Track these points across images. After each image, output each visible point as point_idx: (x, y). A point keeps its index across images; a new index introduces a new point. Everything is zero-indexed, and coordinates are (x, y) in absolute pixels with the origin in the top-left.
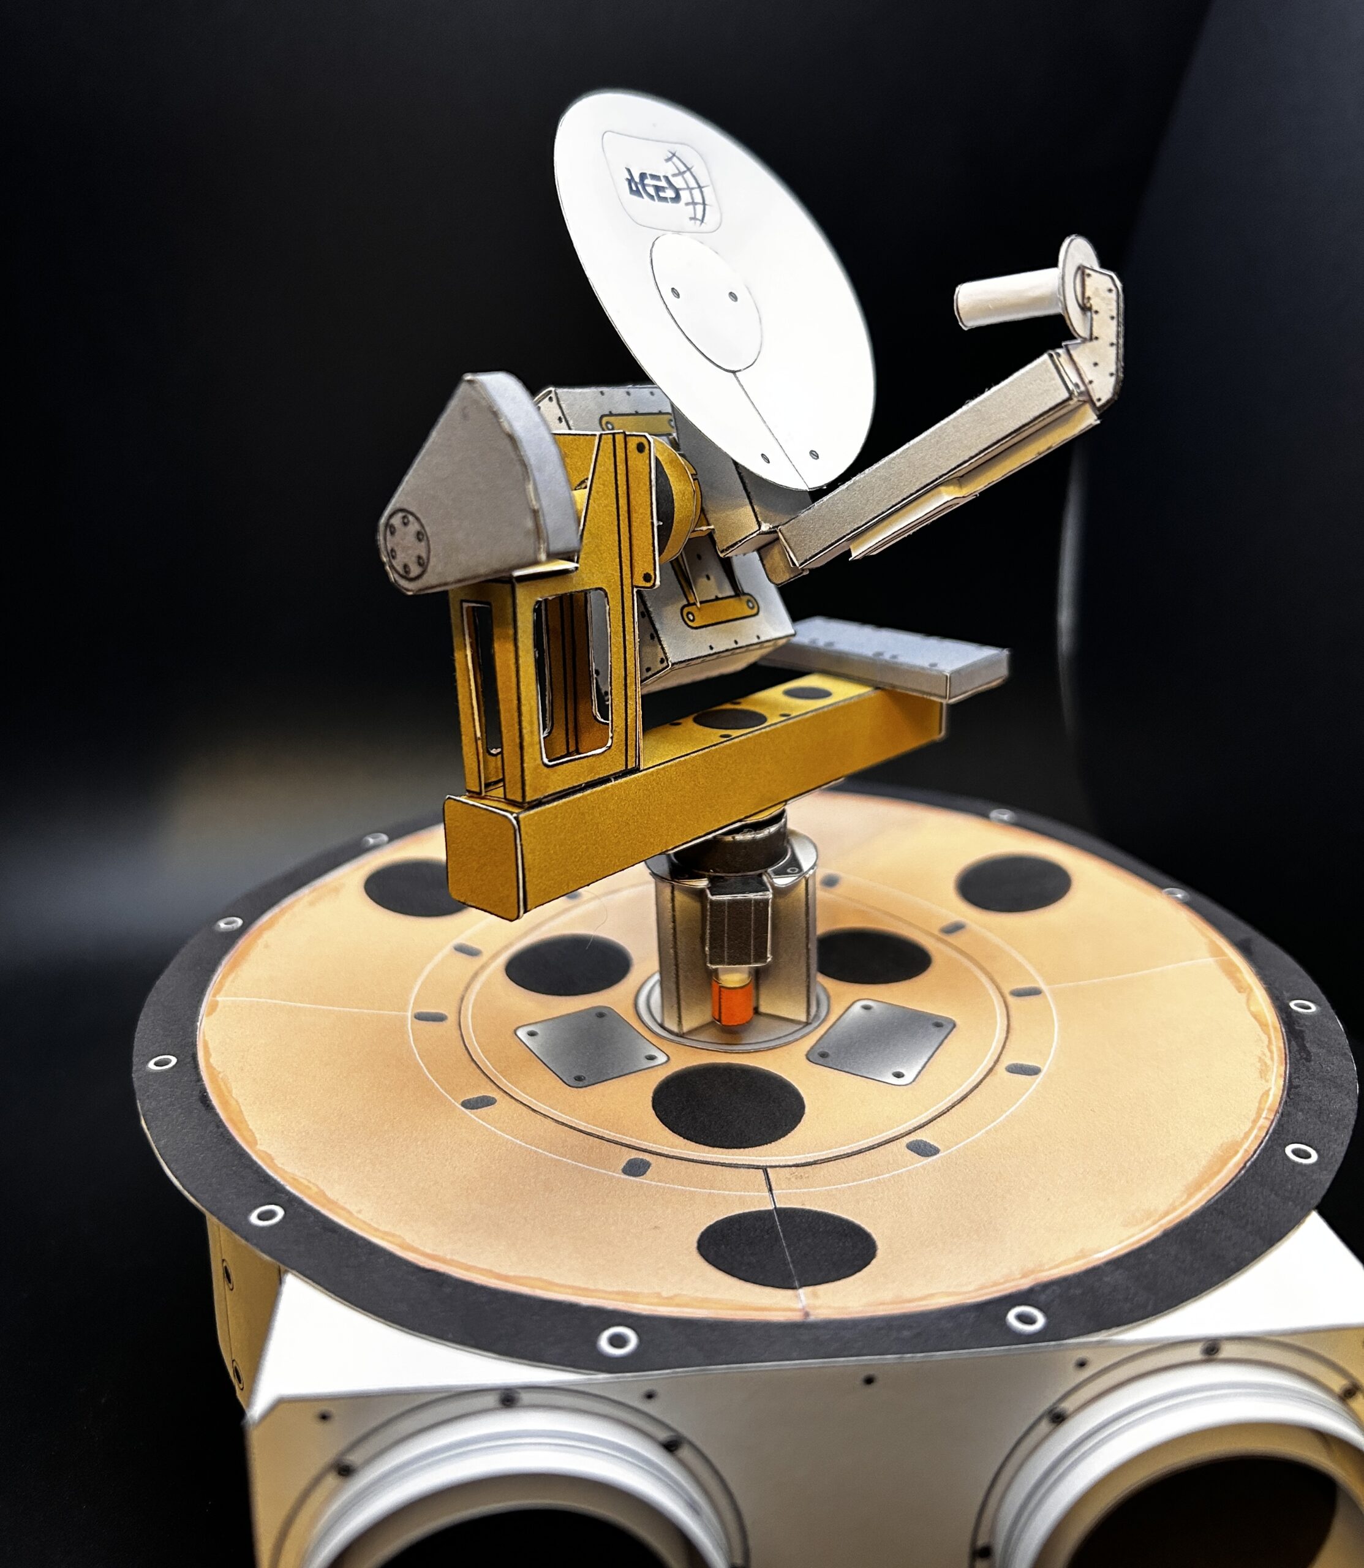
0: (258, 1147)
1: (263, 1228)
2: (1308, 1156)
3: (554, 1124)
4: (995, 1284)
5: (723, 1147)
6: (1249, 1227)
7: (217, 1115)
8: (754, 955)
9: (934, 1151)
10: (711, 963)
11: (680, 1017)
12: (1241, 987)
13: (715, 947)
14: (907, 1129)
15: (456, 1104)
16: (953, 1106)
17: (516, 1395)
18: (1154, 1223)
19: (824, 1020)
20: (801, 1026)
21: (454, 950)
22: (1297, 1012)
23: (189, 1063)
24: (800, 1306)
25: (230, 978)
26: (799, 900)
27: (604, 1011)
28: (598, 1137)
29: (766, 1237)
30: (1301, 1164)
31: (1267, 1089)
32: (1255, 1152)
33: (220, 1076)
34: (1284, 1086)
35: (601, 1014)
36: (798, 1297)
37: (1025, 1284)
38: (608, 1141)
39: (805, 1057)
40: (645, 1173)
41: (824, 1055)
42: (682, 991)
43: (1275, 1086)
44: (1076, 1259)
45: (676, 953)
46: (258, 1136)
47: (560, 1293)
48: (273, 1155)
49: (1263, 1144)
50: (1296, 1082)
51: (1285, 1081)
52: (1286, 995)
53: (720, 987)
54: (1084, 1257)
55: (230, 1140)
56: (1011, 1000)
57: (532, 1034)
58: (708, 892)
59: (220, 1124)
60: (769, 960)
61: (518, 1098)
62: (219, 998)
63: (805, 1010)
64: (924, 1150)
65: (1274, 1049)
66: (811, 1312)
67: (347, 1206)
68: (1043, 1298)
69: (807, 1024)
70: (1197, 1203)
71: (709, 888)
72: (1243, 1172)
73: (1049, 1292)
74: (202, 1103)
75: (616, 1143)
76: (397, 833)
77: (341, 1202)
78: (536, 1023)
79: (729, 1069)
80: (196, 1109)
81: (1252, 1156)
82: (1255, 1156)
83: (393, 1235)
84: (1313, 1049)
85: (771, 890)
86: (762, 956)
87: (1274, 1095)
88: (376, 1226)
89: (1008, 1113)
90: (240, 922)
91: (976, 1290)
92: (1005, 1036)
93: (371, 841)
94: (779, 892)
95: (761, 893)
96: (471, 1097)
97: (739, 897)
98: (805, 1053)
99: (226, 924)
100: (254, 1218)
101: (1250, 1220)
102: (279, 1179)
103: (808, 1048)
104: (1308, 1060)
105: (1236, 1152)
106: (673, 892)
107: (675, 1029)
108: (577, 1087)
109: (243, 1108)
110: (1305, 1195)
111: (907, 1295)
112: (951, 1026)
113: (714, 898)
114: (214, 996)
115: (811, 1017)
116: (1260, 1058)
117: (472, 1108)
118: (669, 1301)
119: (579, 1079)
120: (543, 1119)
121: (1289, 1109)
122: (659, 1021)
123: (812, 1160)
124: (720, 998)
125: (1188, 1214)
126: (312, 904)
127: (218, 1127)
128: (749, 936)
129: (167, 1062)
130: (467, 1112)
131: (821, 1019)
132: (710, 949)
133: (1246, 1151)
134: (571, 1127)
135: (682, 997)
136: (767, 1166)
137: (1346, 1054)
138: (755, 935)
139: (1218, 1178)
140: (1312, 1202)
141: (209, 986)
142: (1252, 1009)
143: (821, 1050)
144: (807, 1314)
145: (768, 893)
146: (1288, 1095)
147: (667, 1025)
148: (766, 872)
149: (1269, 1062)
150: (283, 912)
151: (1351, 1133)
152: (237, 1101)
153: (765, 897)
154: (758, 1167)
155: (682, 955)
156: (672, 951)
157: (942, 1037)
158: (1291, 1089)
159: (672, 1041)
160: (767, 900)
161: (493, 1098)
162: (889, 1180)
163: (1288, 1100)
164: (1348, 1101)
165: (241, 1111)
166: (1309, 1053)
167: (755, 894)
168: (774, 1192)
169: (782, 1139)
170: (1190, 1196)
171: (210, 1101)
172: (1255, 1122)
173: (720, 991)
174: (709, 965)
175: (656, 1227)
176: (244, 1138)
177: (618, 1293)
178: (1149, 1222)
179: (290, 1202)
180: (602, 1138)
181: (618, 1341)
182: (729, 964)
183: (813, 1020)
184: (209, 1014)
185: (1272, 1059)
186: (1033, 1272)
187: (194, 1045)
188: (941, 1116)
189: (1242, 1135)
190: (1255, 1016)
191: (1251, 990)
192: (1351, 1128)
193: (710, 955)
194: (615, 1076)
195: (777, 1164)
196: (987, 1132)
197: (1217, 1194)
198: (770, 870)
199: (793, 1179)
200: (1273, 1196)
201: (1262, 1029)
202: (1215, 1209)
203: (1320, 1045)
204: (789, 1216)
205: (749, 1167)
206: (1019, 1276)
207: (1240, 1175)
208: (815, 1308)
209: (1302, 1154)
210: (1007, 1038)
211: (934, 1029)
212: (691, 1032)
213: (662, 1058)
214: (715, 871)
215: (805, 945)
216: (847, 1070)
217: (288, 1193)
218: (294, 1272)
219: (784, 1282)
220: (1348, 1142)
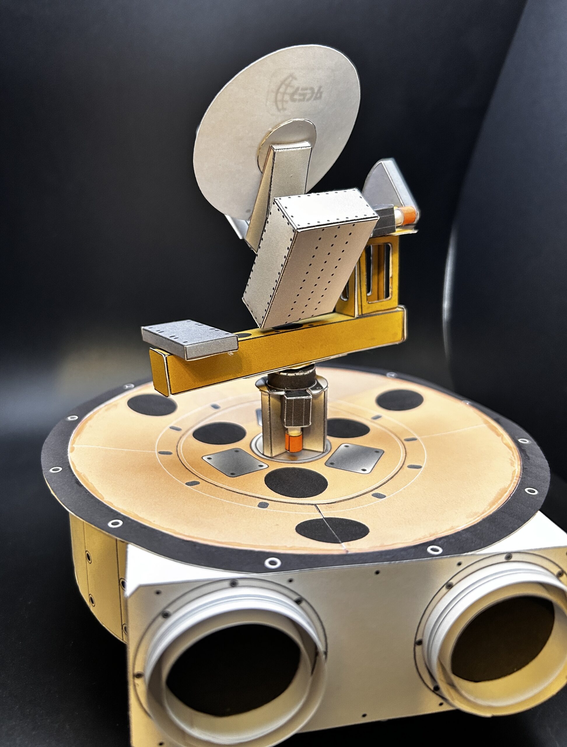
0: (105, 499)
1: (115, 528)
2: (534, 492)
3: (226, 490)
4: (420, 539)
5: (297, 498)
6: (515, 517)
7: (85, 488)
8: (304, 422)
9: (385, 496)
10: (286, 426)
11: (271, 450)
12: (498, 435)
13: (288, 419)
14: (371, 489)
15: (183, 484)
16: (388, 481)
17: (236, 581)
18: (478, 516)
19: (330, 451)
20: (321, 453)
21: (170, 429)
22: (521, 443)
23: (68, 469)
24: (343, 549)
25: (78, 438)
26: (321, 401)
27: (238, 450)
28: (245, 495)
29: (323, 527)
30: (532, 495)
31: (514, 469)
32: (513, 491)
33: (82, 474)
34: (521, 468)
35: (237, 451)
36: (342, 546)
37: (432, 538)
38: (250, 496)
39: (324, 465)
40: (267, 507)
41: (332, 464)
42: (272, 439)
43: (517, 468)
44: (450, 529)
45: (270, 423)
46: (104, 496)
47: (245, 547)
48: (112, 502)
49: (516, 488)
50: (525, 467)
51: (521, 467)
52: (516, 437)
53: (290, 436)
54: (453, 529)
55: (93, 497)
56: (405, 442)
57: (209, 459)
58: (285, 396)
59: (87, 491)
60: (310, 424)
61: (209, 482)
62: (74, 446)
63: (323, 447)
64: (379, 496)
65: (515, 456)
66: (349, 550)
67: (148, 519)
68: (440, 542)
69: (323, 452)
70: (494, 509)
71: (285, 395)
72: (510, 498)
73: (442, 541)
74: (77, 484)
75: (253, 497)
76: (137, 384)
77: (146, 518)
78: (210, 455)
79: (294, 469)
80: (75, 486)
81: (513, 492)
82: (514, 492)
83: (171, 529)
84: (530, 455)
85: (311, 395)
86: (307, 423)
87: (518, 472)
88: (162, 526)
89: (411, 482)
90: (77, 417)
91: (413, 541)
92: (405, 455)
93: (127, 387)
94: (314, 396)
95: (307, 396)
96: (189, 481)
97: (299, 398)
98: (324, 463)
99: (71, 418)
100: (110, 524)
101: (515, 514)
102: (117, 511)
103: (325, 461)
104: (529, 459)
105: (506, 491)
106: (269, 398)
107: (270, 455)
108: (233, 477)
109: (95, 486)
110: (535, 505)
111: (385, 544)
112: (383, 452)
113: (288, 398)
114: (72, 445)
115: (325, 450)
116: (510, 459)
117: (190, 486)
118: (291, 548)
119: (232, 474)
120: (221, 489)
121: (524, 476)
122: (262, 453)
123: (334, 501)
124: (289, 441)
125: (491, 513)
126: (106, 410)
127: (86, 493)
128: (302, 415)
129: (58, 469)
130: (189, 487)
131: (329, 450)
132: (286, 420)
133: (510, 491)
134: (233, 491)
135: (272, 442)
136: (316, 504)
137: (542, 457)
138: (305, 414)
139: (501, 500)
140: (538, 508)
141: (69, 441)
142: (504, 442)
143: (331, 462)
144: (347, 551)
145: (310, 396)
146: (523, 471)
147: (265, 454)
148: (308, 389)
149: (514, 460)
150: (95, 414)
151: (549, 483)
152: (91, 483)
153: (309, 398)
154: (312, 505)
155: (272, 424)
156: (268, 422)
157: (380, 456)
158: (524, 469)
159: (268, 460)
160: (310, 399)
161: (198, 482)
162: (367, 507)
163: (523, 473)
164: (546, 473)
165: (94, 487)
166: (528, 457)
167: (305, 397)
168: (321, 512)
169: (320, 494)
170: (491, 507)
171: (80, 483)
172: (512, 481)
173: (289, 438)
174: (285, 426)
175: (277, 525)
176: (98, 496)
177: (268, 546)
178: (476, 516)
179: (124, 518)
180: (247, 495)
181: (273, 563)
182: (294, 426)
183: (325, 451)
184: (72, 452)
185: (515, 459)
186: (434, 534)
187: (68, 463)
188: (384, 484)
189: (507, 486)
190: (506, 444)
191: (503, 435)
192: (549, 482)
193: (286, 422)
194: (247, 473)
195: (320, 503)
196: (404, 489)
197: (501, 506)
198: (309, 388)
199: (328, 508)
200: (522, 506)
201: (509, 449)
202: (501, 511)
203: (532, 454)
204: (329, 520)
205: (309, 504)
206: (429, 536)
207: (509, 499)
208: (350, 549)
209: (532, 491)
210: (406, 456)
211: (376, 453)
212: (276, 456)
213: (266, 466)
214: (287, 389)
215: (323, 419)
216: (343, 469)
217: (122, 515)
218: (132, 544)
219: (336, 541)
220: (549, 487)
